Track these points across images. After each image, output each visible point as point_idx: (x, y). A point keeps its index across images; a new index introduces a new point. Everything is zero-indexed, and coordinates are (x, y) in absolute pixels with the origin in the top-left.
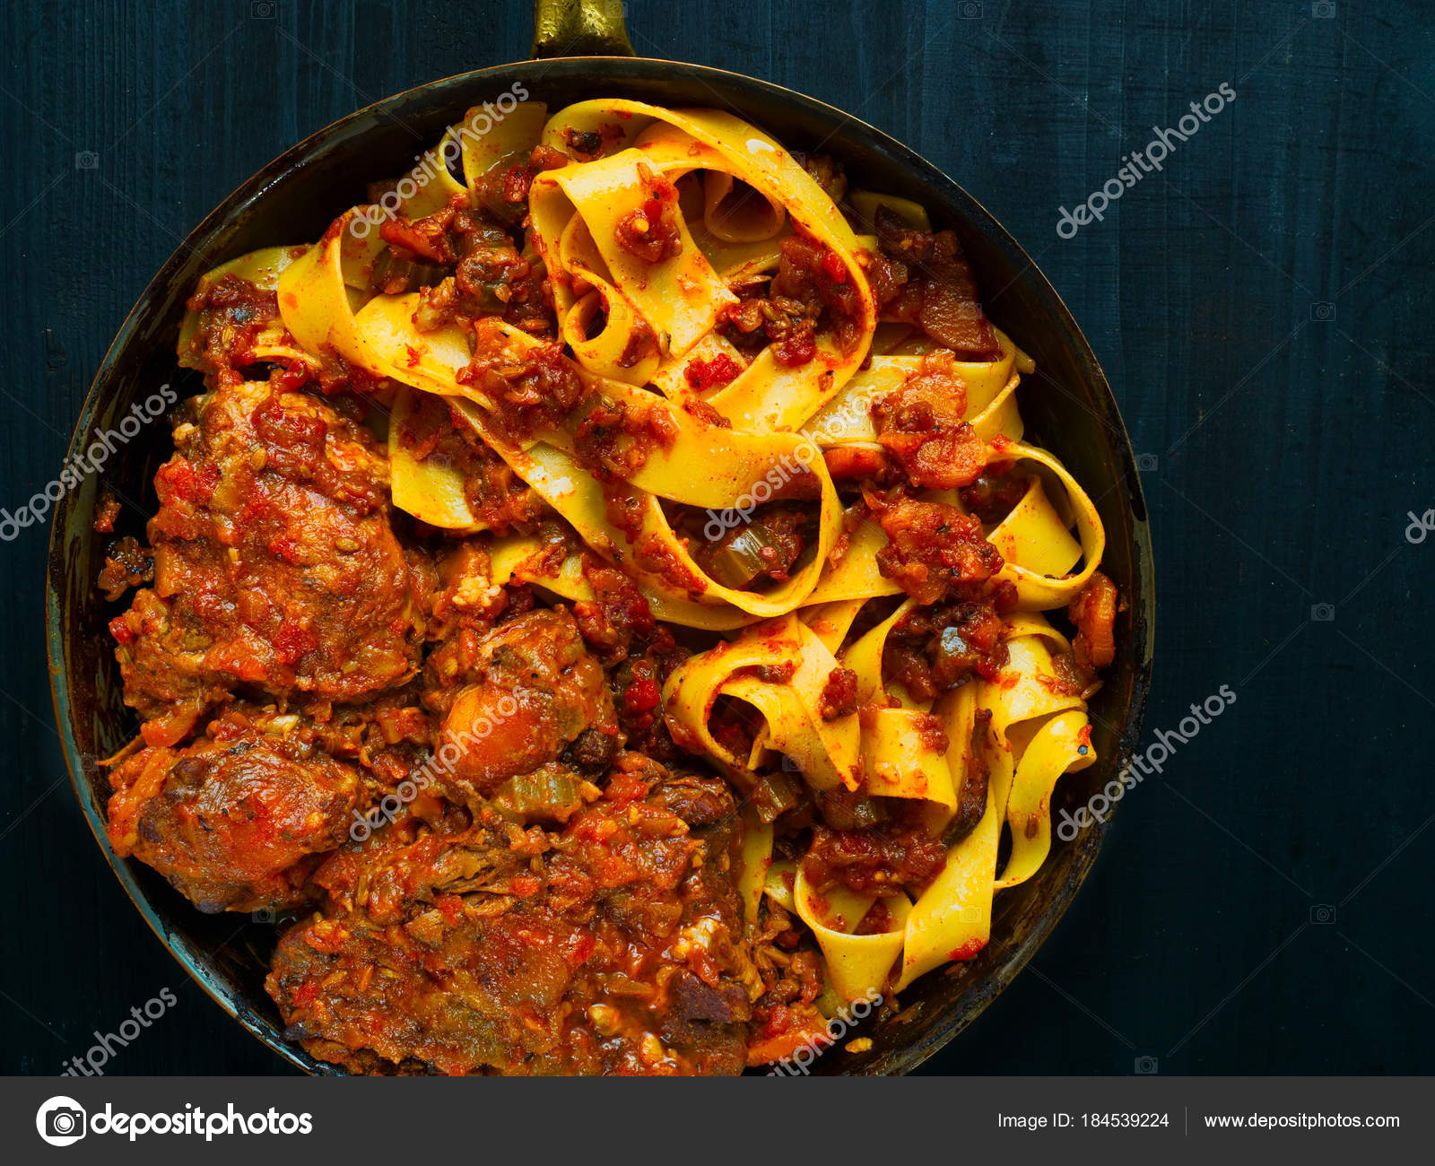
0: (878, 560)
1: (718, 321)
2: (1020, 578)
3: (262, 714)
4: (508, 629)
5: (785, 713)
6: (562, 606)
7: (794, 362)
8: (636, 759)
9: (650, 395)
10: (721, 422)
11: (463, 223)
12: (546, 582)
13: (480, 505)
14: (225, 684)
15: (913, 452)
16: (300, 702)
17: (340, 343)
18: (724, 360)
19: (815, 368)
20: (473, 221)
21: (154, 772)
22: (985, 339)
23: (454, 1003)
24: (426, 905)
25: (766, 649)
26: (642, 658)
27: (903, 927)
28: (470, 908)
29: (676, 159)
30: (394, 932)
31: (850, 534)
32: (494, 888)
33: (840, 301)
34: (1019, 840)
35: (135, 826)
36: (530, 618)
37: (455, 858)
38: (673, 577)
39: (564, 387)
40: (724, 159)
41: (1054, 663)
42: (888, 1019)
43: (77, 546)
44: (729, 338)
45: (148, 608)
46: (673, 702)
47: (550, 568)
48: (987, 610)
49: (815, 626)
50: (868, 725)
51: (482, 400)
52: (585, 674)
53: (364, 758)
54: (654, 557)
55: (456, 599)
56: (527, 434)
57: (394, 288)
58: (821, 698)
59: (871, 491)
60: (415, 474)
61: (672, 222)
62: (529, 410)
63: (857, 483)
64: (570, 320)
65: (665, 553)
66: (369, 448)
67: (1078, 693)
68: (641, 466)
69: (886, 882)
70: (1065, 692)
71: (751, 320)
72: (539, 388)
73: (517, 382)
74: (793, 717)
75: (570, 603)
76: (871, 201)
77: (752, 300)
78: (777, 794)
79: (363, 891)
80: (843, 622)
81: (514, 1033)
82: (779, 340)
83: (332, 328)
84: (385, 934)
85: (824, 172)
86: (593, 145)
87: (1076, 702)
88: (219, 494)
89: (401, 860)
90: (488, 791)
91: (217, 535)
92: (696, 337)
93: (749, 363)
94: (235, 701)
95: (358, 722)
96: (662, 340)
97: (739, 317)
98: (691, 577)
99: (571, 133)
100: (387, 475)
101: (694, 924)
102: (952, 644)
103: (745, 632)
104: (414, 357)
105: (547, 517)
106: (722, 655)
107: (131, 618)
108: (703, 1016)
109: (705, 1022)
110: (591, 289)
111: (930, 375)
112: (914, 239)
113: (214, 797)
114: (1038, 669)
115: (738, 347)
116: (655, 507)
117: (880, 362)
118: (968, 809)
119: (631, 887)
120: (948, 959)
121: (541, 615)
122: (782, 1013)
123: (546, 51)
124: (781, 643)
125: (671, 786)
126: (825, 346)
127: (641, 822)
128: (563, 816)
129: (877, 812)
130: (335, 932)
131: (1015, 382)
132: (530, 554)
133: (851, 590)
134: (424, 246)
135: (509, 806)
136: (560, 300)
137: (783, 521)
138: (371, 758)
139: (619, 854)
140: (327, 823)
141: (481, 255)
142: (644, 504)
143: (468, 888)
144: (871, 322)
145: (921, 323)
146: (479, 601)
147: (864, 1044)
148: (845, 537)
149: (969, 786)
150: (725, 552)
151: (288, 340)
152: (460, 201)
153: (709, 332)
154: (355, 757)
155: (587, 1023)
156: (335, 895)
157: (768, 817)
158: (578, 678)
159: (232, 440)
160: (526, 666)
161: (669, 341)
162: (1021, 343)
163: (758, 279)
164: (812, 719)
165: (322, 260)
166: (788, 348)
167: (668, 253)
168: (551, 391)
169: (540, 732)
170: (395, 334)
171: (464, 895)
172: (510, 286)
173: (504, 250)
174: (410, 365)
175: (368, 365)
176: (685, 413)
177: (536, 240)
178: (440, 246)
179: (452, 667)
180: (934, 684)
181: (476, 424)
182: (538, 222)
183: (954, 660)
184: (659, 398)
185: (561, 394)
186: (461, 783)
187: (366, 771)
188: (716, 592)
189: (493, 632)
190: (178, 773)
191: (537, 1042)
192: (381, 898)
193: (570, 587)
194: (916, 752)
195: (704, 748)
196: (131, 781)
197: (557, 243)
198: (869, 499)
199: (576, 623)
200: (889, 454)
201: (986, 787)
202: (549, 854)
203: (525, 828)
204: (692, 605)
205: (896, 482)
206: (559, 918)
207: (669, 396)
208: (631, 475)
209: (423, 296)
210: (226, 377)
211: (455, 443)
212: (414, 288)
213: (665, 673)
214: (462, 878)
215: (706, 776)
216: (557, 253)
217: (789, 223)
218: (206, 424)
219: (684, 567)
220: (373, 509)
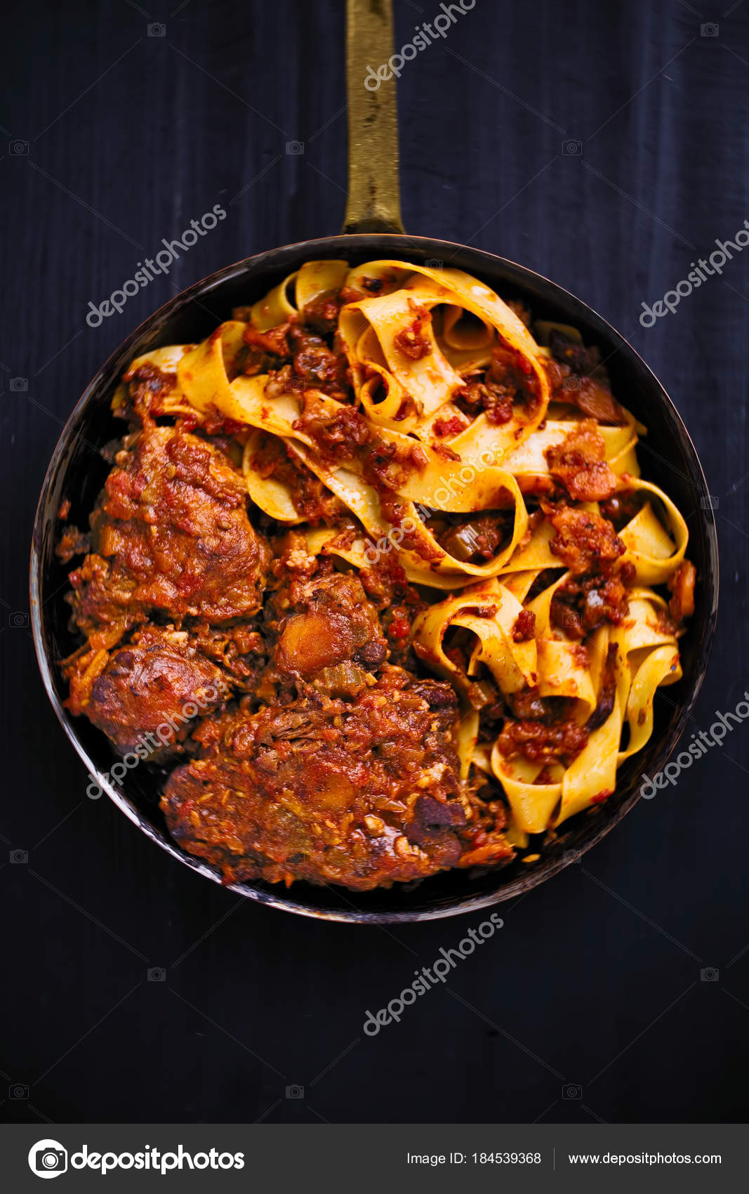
0: (550, 544)
1: (453, 395)
2: (638, 558)
3: (166, 630)
4: (320, 582)
5: (491, 636)
6: (352, 570)
7: (499, 421)
8: (397, 669)
9: (411, 440)
10: (455, 458)
11: (297, 333)
12: (342, 553)
13: (302, 506)
14: (143, 610)
15: (571, 477)
16: (189, 624)
17: (219, 403)
18: (455, 421)
19: (511, 427)
20: (303, 332)
21: (99, 662)
22: (618, 414)
23: (284, 810)
24: (268, 747)
25: (479, 598)
26: (399, 606)
27: (560, 781)
28: (296, 748)
29: (430, 297)
30: (246, 763)
31: (533, 530)
32: (311, 735)
33: (528, 384)
34: (634, 727)
35: (87, 695)
36: (333, 577)
37: (287, 717)
38: (422, 550)
39: (359, 432)
40: (458, 297)
41: (658, 616)
42: (550, 844)
43: (49, 526)
44: (459, 406)
45: (97, 564)
46: (419, 632)
47: (346, 544)
48: (616, 580)
49: (510, 587)
50: (541, 651)
51: (308, 440)
52: (369, 610)
53: (227, 662)
54: (410, 540)
55: (289, 563)
56: (334, 463)
57: (251, 371)
58: (513, 629)
59: (545, 503)
60: (261, 487)
61: (427, 335)
62: (337, 444)
63: (536, 498)
64: (363, 393)
65: (418, 537)
66: (234, 470)
67: (673, 634)
68: (404, 483)
69: (551, 755)
70: (665, 633)
71: (475, 396)
72: (343, 432)
73: (330, 428)
74: (496, 638)
75: (356, 570)
76: (547, 326)
77: (474, 384)
78: (483, 692)
79: (228, 739)
80: (527, 584)
81: (319, 830)
82: (490, 408)
83: (216, 393)
84: (240, 766)
85: (520, 308)
86: (377, 288)
87: (671, 639)
88: (147, 494)
89: (252, 721)
90: (309, 676)
91: (143, 517)
92: (438, 407)
93: (472, 422)
94: (149, 622)
95: (223, 639)
96: (419, 407)
97: (467, 394)
98: (435, 552)
99: (365, 279)
100: (245, 486)
101: (432, 766)
102: (594, 600)
103: (465, 591)
104: (265, 413)
105: (346, 514)
106: (451, 602)
107: (84, 572)
108: (437, 821)
109: (437, 827)
110: (376, 374)
111: (583, 433)
112: (574, 351)
113: (139, 676)
114: (647, 618)
115: (465, 412)
116: (412, 506)
117: (552, 425)
118: (604, 705)
119: (393, 737)
120: (591, 803)
121: (339, 575)
122: (483, 836)
123: (352, 229)
124: (488, 595)
125: (418, 684)
126: (518, 413)
127: (401, 701)
128: (354, 692)
129: (545, 708)
130: (208, 767)
131: (634, 442)
132: (332, 537)
133: (533, 563)
134: (273, 344)
135: (321, 684)
136: (356, 381)
137: (490, 522)
138: (231, 661)
139: (387, 718)
141: (309, 351)
142: (406, 506)
143: (294, 735)
144: (546, 398)
145: (578, 403)
146: (303, 564)
147: (535, 858)
148: (531, 532)
149: (603, 693)
150: (456, 539)
151: (185, 402)
152: (294, 319)
153: (447, 403)
154: (220, 661)
155: (363, 826)
156: (206, 745)
157: (479, 707)
158: (365, 610)
159: (155, 460)
160: (334, 600)
161: (423, 407)
162: (640, 417)
163: (478, 372)
164: (508, 640)
165: (210, 352)
166: (496, 413)
167: (425, 352)
168: (351, 434)
169: (342, 640)
170: (251, 399)
171: (292, 741)
172: (325, 370)
173: (322, 349)
174: (263, 418)
175: (237, 417)
176: (433, 452)
177: (342, 343)
178: (282, 345)
179: (286, 603)
180: (583, 627)
181: (302, 455)
182: (343, 332)
183: (595, 610)
184: (416, 441)
185: (357, 436)
186: (292, 672)
187: (227, 670)
188: (449, 562)
189: (310, 583)
190: (117, 660)
191: (332, 835)
192: (241, 742)
193: (357, 559)
194: (571, 668)
195: (438, 660)
196: (84, 670)
197: (355, 346)
198: (544, 508)
199: (361, 581)
200: (557, 480)
201: (614, 692)
202: (346, 714)
203: (332, 699)
204: (432, 573)
205: (562, 497)
206: (349, 756)
207: (422, 440)
208: (398, 489)
209: (271, 376)
210: (149, 424)
211: (287, 467)
212: (264, 371)
213: (412, 617)
214: (291, 729)
215: (440, 679)
216: (355, 352)
217: (497, 338)
218: (138, 449)
219: (431, 546)
220: (239, 505)
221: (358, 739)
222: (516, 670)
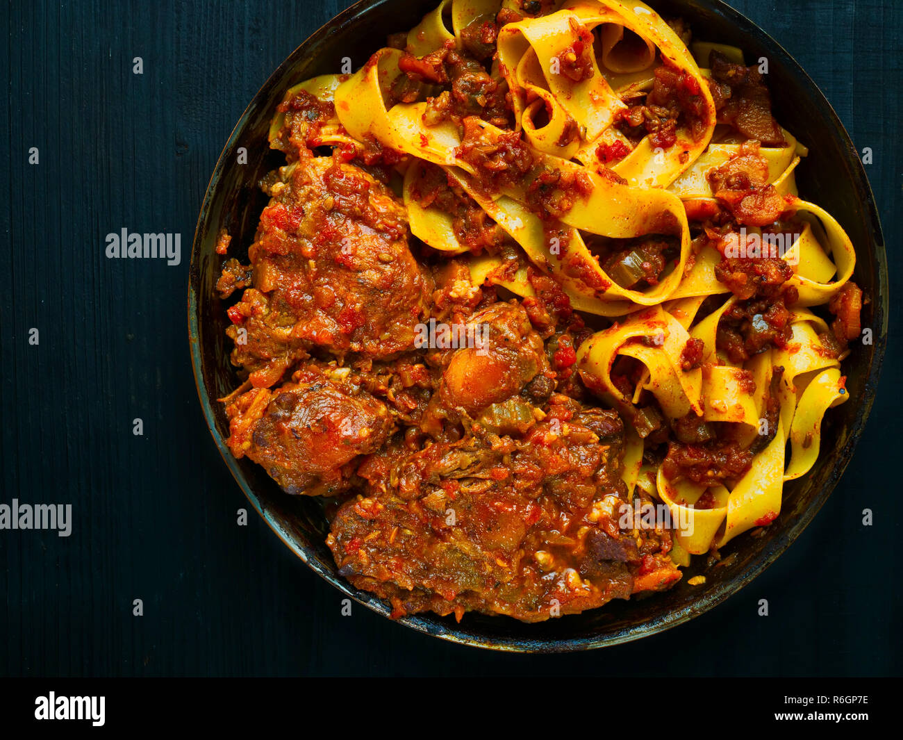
0: (716, 270)
1: (615, 119)
2: (802, 283)
3: (328, 366)
4: (484, 313)
5: (660, 366)
6: (515, 300)
7: (666, 146)
8: (562, 398)
9: (575, 165)
10: (622, 181)
11: (454, 57)
12: (506, 285)
13: (464, 236)
14: (305, 347)
15: (738, 202)
16: (351, 359)
17: (377, 132)
18: (619, 144)
19: (676, 150)
20: (461, 55)
21: (260, 403)
22: (777, 135)
23: (451, 549)
24: (435, 486)
25: (647, 326)
26: (563, 334)
27: (726, 505)
28: (464, 488)
29: (592, 16)
30: (414, 504)
31: (695, 255)
32: (480, 475)
33: (694, 106)
34: (798, 450)
35: (249, 437)
36: (497, 307)
37: (455, 456)
38: (588, 279)
39: (522, 159)
40: (622, 17)
41: (820, 338)
42: (714, 565)
43: (207, 261)
44: (621, 130)
45: (254, 299)
46: (584, 361)
47: (509, 275)
48: (781, 304)
49: (674, 314)
50: (706, 377)
51: (468, 168)
52: (535, 341)
53: (390, 396)
54: (575, 268)
55: (452, 294)
56: (495, 190)
57: (408, 99)
58: (681, 357)
59: (709, 227)
60: (423, 216)
61: (588, 57)
62: (500, 173)
63: (700, 223)
64: (524, 119)
65: (583, 265)
66: (394, 200)
67: (836, 357)
68: (569, 210)
69: (714, 477)
70: (829, 356)
71: (637, 118)
72: (506, 159)
74: (664, 368)
75: (520, 299)
76: (706, 47)
77: (636, 107)
78: (650, 420)
79: (394, 478)
80: (692, 310)
81: (489, 568)
82: (654, 132)
83: (373, 122)
84: (407, 506)
85: (679, 28)
86: (537, 9)
87: (834, 362)
88: (303, 225)
89: (419, 458)
90: (475, 413)
91: (301, 251)
92: (601, 129)
93: (635, 147)
94: (311, 358)
95: (386, 373)
96: (582, 131)
97: (630, 117)
98: (600, 279)
99: (523, 2)
100: (406, 216)
101: (603, 499)
102: (759, 325)
103: (629, 318)
104: (425, 141)
105: (508, 243)
106: (618, 330)
107: (242, 307)
108: (609, 557)
109: (609, 562)
110: (538, 98)
111: (746, 156)
112: (737, 69)
113: (301, 418)
114: (812, 342)
115: (627, 136)
116: (577, 236)
117: (715, 148)
119: (564, 475)
120: (753, 525)
121: (504, 305)
122: (650, 559)
124: (655, 322)
125: (585, 414)
126: (681, 136)
127: (570, 434)
128: (524, 430)
129: (710, 432)
130: (375, 505)
131: (796, 162)
132: (495, 267)
133: (697, 290)
134: (430, 71)
135: (490, 422)
136: (517, 105)
137: (654, 247)
138: (395, 395)
139: (558, 454)
140: (372, 435)
141: (469, 76)
142: (571, 235)
143: (463, 475)
144: (713, 120)
145: (736, 125)
146: (466, 295)
147: (699, 580)
148: (693, 257)
149: (767, 416)
150: (619, 265)
151: (342, 131)
152: (451, 44)
153: (609, 127)
154: (384, 394)
155: (532, 561)
156: (373, 483)
157: (644, 434)
158: (531, 342)
159: (312, 191)
160: (501, 334)
161: (586, 132)
162: (801, 139)
163: (639, 94)
164: (676, 371)
165: (365, 80)
166: (660, 137)
167: (586, 75)
168: (514, 161)
169: (510, 376)
170: (410, 127)
171: (460, 480)
172: (486, 96)
173: (481, 73)
174: (422, 146)
175: (396, 146)
176: (598, 175)
177: (501, 68)
178: (440, 71)
180: (746, 351)
181: (464, 184)
182: (502, 56)
183: (762, 335)
184: (581, 167)
185: (520, 163)
186: (458, 408)
187: (392, 405)
188: (615, 289)
189: (475, 315)
190: (278, 402)
191: (503, 574)
192: (407, 482)
193: (521, 288)
194: (736, 393)
195: (605, 389)
196: (244, 409)
197: (515, 70)
198: (709, 233)
199: (526, 310)
200: (722, 204)
201: (778, 416)
202: (515, 453)
203: (501, 437)
204: (597, 299)
205: (726, 222)
206: (520, 495)
207: (586, 165)
208: (563, 216)
209: (429, 103)
210: (305, 153)
211: (449, 196)
212: (422, 99)
213: (577, 344)
214: (459, 469)
215: (606, 407)
216: (515, 76)
217: (660, 59)
218: (295, 181)
219: (597, 273)
220: (400, 236)
221: (528, 478)
222: (683, 397)
